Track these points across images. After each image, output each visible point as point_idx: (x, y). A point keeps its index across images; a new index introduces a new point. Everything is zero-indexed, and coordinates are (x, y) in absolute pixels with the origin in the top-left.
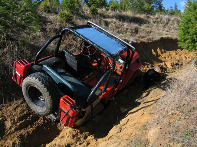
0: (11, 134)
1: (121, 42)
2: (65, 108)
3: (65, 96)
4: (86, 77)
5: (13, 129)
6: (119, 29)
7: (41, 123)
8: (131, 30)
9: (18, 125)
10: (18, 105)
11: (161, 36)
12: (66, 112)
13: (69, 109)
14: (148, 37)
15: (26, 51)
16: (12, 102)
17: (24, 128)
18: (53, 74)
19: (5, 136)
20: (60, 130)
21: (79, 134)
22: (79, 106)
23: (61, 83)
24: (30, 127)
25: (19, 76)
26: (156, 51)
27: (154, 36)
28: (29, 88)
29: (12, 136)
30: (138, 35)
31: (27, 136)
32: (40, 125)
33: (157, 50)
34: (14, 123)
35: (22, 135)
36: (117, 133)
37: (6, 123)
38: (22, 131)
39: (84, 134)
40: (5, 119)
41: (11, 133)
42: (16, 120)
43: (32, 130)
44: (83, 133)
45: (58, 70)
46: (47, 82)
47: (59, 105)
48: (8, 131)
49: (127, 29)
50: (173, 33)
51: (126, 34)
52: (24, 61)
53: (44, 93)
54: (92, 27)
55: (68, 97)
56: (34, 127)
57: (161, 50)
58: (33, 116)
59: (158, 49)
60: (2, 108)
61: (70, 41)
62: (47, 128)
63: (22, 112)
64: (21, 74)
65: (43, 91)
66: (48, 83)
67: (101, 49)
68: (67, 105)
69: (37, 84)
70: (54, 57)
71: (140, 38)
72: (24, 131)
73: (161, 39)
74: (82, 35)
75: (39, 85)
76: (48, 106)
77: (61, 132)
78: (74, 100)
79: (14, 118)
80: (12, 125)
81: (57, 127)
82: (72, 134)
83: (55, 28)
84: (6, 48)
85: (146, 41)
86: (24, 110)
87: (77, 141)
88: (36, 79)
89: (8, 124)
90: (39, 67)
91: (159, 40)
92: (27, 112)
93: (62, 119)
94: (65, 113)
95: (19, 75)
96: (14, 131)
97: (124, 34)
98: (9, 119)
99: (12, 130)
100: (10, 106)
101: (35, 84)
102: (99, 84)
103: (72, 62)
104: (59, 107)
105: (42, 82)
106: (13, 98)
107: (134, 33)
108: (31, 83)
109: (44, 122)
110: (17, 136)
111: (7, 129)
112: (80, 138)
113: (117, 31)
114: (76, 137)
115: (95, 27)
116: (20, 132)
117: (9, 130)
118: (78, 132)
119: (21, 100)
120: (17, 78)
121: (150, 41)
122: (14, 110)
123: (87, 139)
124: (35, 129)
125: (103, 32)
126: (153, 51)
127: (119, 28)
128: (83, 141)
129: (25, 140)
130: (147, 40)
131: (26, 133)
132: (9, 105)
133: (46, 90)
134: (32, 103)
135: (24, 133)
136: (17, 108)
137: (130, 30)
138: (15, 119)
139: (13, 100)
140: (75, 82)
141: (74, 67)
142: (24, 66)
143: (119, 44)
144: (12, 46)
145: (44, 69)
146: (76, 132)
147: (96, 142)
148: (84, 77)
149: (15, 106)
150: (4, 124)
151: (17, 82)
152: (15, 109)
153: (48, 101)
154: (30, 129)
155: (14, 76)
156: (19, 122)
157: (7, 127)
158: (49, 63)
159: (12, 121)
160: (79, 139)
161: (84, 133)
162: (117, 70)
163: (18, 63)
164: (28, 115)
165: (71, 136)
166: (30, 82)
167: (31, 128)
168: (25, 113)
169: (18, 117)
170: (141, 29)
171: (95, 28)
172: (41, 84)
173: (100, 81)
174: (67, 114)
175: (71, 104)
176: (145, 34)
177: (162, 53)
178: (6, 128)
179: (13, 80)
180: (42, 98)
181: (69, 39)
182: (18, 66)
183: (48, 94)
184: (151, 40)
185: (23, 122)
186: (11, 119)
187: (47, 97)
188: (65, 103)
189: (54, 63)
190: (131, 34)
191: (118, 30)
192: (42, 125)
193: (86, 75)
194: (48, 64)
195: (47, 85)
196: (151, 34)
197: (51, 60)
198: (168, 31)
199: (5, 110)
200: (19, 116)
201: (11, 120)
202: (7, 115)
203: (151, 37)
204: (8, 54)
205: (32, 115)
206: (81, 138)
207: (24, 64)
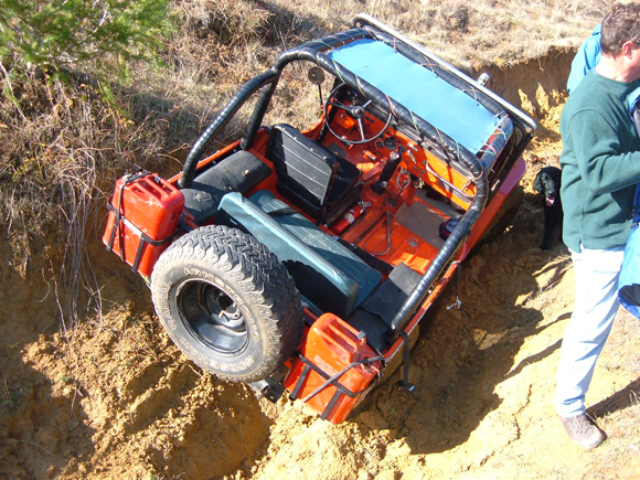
0: (115, 448)
1: (488, 101)
2: (327, 362)
3: (326, 318)
4: (346, 221)
5: (118, 428)
6: (406, 14)
7: (207, 398)
8: (445, 17)
9: (133, 414)
10: (115, 332)
11: (550, 43)
12: (333, 374)
13: (346, 365)
14: (505, 47)
15: (121, 121)
16: (92, 322)
17: (152, 422)
18: (268, 229)
19: (95, 457)
20: (271, 417)
21: (357, 438)
22: (378, 355)
23: (299, 264)
24: (176, 416)
25: (136, 236)
26: (532, 97)
27: (526, 44)
28: (183, 284)
29: (123, 457)
30: (469, 38)
31: (171, 453)
32: (205, 403)
33: (534, 93)
34: (118, 405)
35: (156, 450)
36: (509, 442)
37: (87, 407)
38: (151, 432)
39: (372, 437)
40: (82, 390)
41: (116, 444)
42: (121, 394)
43: (183, 425)
44: (369, 436)
45: (260, 201)
46: (261, 266)
47: (302, 351)
48: (102, 436)
49: (432, 14)
50: (579, 25)
51: (429, 34)
52: (152, 179)
53: (251, 310)
54: (378, 39)
55: (335, 320)
56: (186, 416)
57: (547, 92)
58: (174, 372)
59: (540, 89)
60: (63, 349)
61: (249, 67)
62: (228, 415)
63: (136, 359)
64: (145, 231)
65: (248, 302)
66: (266, 272)
67: (437, 135)
68: (339, 354)
69: (225, 278)
70: (241, 153)
71: (476, 48)
72: (159, 434)
73: (549, 52)
74: (363, 81)
75: (232, 280)
76: (264, 353)
77: (272, 422)
78: (359, 330)
79: (112, 386)
80: (112, 414)
81: (260, 408)
82: (334, 440)
83: (193, 19)
84: (50, 112)
85: (500, 63)
86: (141, 351)
87: (359, 466)
88: (220, 256)
89: (96, 411)
90: (198, 197)
91: (542, 58)
92: (152, 360)
93: (310, 395)
94: (327, 377)
95: (139, 234)
96: (125, 435)
97: (422, 32)
98: (95, 391)
99: (115, 431)
100: (90, 337)
101: (215, 275)
102: (436, 267)
103: (309, 170)
104: (303, 355)
105: (244, 269)
106: (94, 304)
107: (455, 28)
108: (197, 272)
109: (214, 393)
110: (141, 456)
111: (96, 431)
112: (364, 453)
113: (397, 23)
114: (351, 450)
115: (388, 41)
116: (144, 440)
117: (103, 431)
118: (352, 431)
119: (123, 312)
120: (127, 244)
121: (512, 62)
122: (108, 351)
123: (386, 458)
124: (193, 422)
125: (418, 58)
126: (522, 99)
127: (404, 10)
128: (378, 467)
129: (166, 468)
130: (502, 56)
131: (165, 442)
132: (83, 334)
133: (262, 299)
134: (191, 337)
135: (159, 442)
136: (115, 344)
137: (442, 20)
138: (119, 390)
139: (93, 314)
140: (330, 249)
141: (312, 188)
142: (163, 204)
143: (481, 106)
144: (69, 103)
145: (228, 210)
146: (345, 433)
147: (425, 468)
148: (341, 219)
149: (106, 337)
150: (81, 408)
151: (124, 258)
152: (108, 349)
153: (264, 336)
154: (177, 424)
155: (113, 235)
156: (133, 401)
157: (96, 421)
158: (228, 176)
159: (110, 398)
160: (361, 459)
161: (371, 433)
162: (454, 194)
163: (135, 189)
164: (157, 369)
165: (337, 450)
166: (193, 266)
167: (178, 421)
168: (147, 361)
169: (127, 381)
170: (478, 16)
171: (388, 44)
172: (243, 275)
173: (439, 257)
174: (335, 382)
175: (353, 348)
176: (494, 33)
177: (552, 103)
178: (93, 426)
179: (108, 247)
180: (228, 320)
181: (246, 60)
182: (134, 201)
183: (269, 313)
184: (515, 58)
185: (148, 399)
186: (103, 390)
187: (262, 325)
188: (329, 343)
189: (247, 176)
190: (445, 33)
191: (399, 17)
192: (212, 406)
193: (347, 211)
194: (228, 180)
195: (261, 280)
196: (513, 33)
197: (235, 163)
198: (562, 20)
199: (75, 356)
200: (129, 378)
201: (106, 395)
202: (87, 373)
203: (515, 46)
204: (60, 137)
205: (170, 371)
206: (367, 456)
207: (158, 195)
